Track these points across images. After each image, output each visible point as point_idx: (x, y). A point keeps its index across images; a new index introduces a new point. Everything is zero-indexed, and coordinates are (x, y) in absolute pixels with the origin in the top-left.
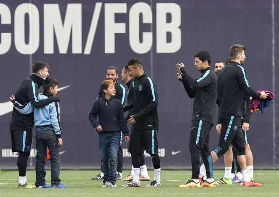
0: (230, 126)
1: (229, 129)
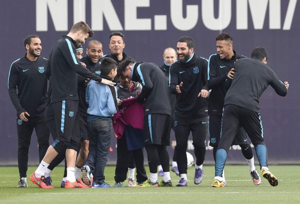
0: (63, 112)
1: (63, 117)
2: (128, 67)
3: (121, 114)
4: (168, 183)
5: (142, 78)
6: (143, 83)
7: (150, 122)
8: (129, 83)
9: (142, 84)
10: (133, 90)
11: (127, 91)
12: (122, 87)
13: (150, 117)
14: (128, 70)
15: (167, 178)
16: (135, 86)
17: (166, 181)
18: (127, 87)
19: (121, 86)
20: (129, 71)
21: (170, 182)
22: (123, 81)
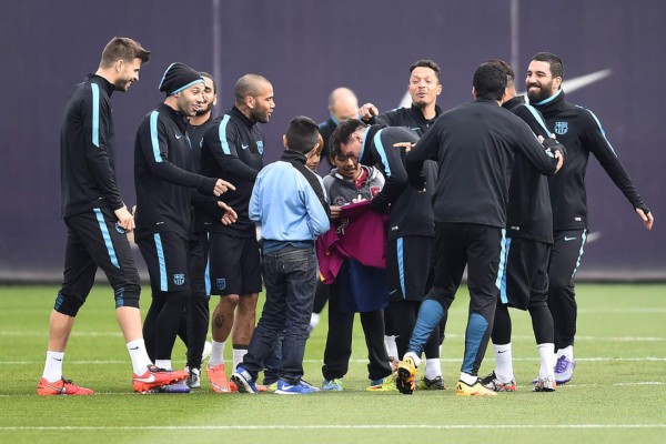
2: (353, 135)
3: (340, 236)
4: (435, 382)
5: (384, 160)
6: (388, 170)
7: (400, 253)
8: (356, 169)
9: (385, 174)
10: (363, 184)
11: (352, 187)
12: (341, 177)
13: (400, 242)
14: (353, 140)
15: (434, 372)
16: (367, 175)
17: (432, 378)
18: (352, 178)
19: (338, 176)
20: (357, 143)
21: (440, 380)
22: (342, 164)
